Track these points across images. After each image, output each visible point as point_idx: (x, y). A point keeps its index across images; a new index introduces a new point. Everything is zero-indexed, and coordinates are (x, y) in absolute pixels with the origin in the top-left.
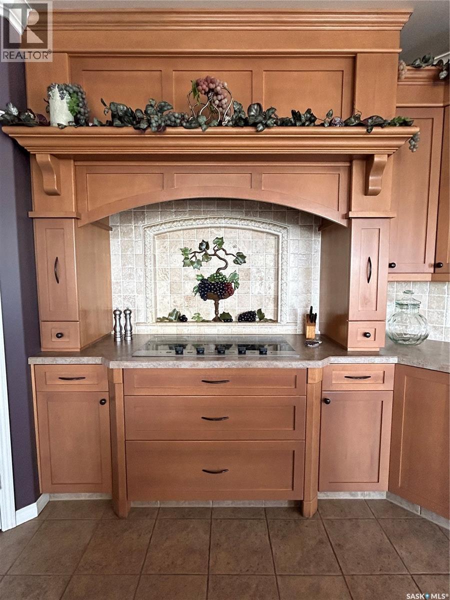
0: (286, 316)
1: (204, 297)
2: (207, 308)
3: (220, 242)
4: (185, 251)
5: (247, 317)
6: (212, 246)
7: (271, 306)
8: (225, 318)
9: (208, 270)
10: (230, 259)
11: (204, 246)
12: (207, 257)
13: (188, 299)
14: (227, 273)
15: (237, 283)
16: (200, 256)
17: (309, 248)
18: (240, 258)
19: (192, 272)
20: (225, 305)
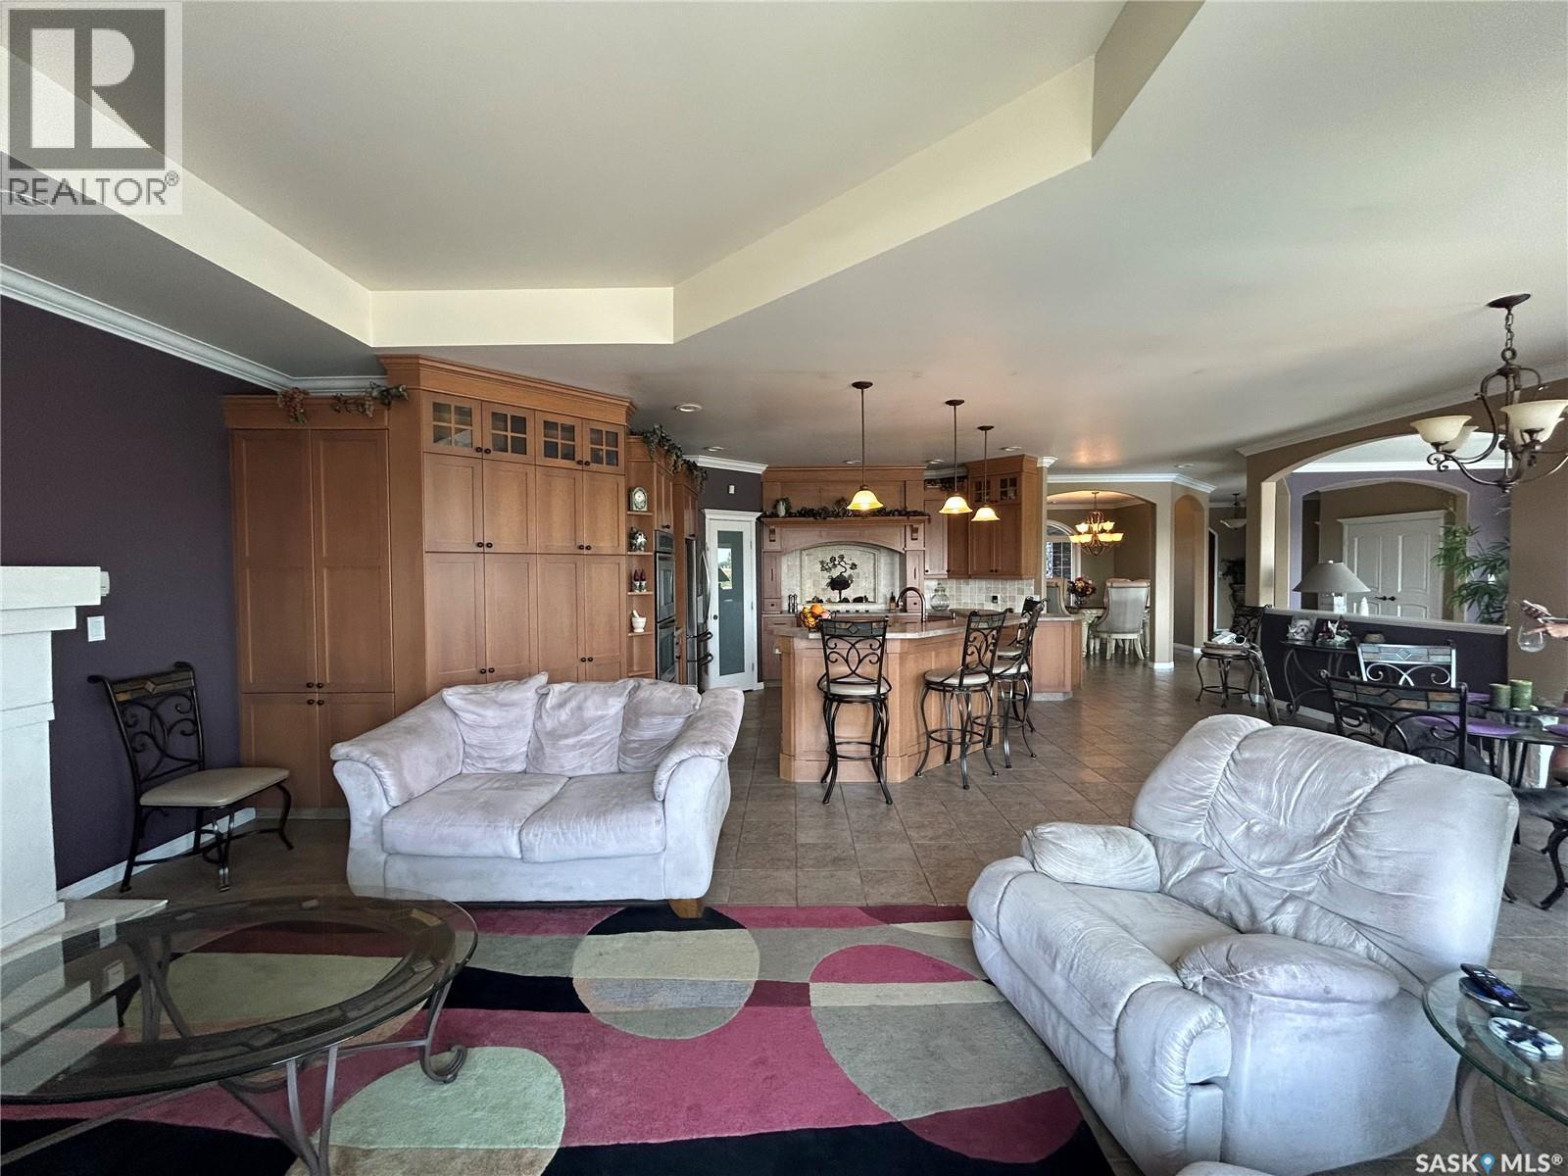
0: (881, 600)
1: (833, 589)
2: (835, 595)
3: (842, 557)
4: (822, 562)
5: (858, 600)
6: (837, 559)
7: (872, 594)
8: (846, 601)
9: (835, 573)
10: (848, 567)
11: (833, 559)
12: (835, 566)
13: (823, 589)
14: (846, 575)
15: (852, 581)
16: (830, 565)
17: (892, 560)
18: (853, 567)
19: (826, 574)
20: (845, 593)
